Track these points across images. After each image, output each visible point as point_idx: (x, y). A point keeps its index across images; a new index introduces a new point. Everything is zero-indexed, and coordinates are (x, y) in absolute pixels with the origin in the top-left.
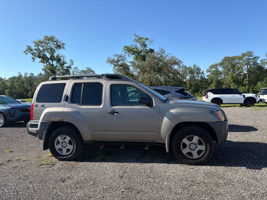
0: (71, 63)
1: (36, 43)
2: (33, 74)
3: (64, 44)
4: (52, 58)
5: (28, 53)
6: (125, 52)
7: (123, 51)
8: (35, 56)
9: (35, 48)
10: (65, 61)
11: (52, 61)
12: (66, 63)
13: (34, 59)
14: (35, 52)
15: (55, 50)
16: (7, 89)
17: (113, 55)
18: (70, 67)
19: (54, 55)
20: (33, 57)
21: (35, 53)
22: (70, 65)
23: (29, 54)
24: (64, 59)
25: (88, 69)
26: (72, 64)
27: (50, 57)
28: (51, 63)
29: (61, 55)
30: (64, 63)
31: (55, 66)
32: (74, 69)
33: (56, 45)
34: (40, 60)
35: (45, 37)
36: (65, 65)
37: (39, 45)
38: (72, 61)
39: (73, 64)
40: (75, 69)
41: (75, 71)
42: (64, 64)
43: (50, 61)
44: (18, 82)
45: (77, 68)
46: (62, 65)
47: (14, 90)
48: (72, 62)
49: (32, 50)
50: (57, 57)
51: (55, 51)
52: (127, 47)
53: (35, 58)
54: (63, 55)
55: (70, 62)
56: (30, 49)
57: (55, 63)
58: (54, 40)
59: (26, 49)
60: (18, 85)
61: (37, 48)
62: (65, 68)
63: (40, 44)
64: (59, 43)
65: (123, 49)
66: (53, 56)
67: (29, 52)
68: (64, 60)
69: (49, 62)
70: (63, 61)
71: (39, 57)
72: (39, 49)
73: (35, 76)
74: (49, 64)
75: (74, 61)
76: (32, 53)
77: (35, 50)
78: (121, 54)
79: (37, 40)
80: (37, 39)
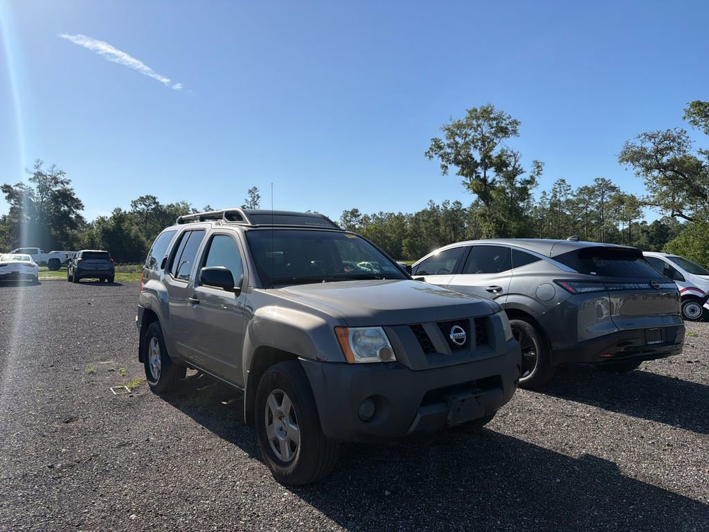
0: (536, 170)
1: (448, 129)
2: (461, 204)
3: (516, 123)
4: (487, 162)
5: (434, 155)
6: (694, 121)
7: (685, 118)
8: (448, 160)
9: (449, 142)
10: (519, 166)
11: (486, 169)
12: (522, 172)
13: (447, 167)
14: (449, 150)
15: (495, 141)
16: (405, 238)
17: (637, 136)
18: (531, 181)
19: (491, 153)
20: (444, 163)
21: (448, 154)
22: (532, 177)
23: (436, 157)
24: (516, 162)
25: (601, 182)
26: (539, 174)
27: (481, 160)
28: (482, 176)
29: (509, 153)
30: (517, 171)
31: (490, 180)
32: (557, 186)
33: (496, 127)
34: (458, 169)
35: (470, 112)
36: (518, 178)
37: (457, 134)
38: (540, 164)
39: (541, 172)
40: (559, 184)
41: (558, 190)
42: (515, 176)
43: (480, 170)
44: (427, 222)
45: (563, 181)
46: (510, 177)
47: (417, 240)
48: (539, 167)
49: (441, 148)
50: (499, 157)
51: (496, 143)
52: (701, 104)
53: (449, 165)
54: (515, 151)
55: (532, 169)
56: (438, 146)
57: (491, 174)
58: (492, 116)
59: (430, 147)
60: (426, 228)
61: (452, 140)
62: (518, 185)
63: (458, 132)
64: (504, 122)
65: (684, 114)
66: (487, 156)
67: (436, 154)
68: (517, 164)
69: (476, 173)
70: (514, 167)
71: (457, 162)
72: (457, 143)
73: (463, 207)
74: (476, 177)
75: (543, 163)
76: (441, 155)
77: (449, 146)
78: (669, 130)
79: (451, 123)
80: (451, 119)
